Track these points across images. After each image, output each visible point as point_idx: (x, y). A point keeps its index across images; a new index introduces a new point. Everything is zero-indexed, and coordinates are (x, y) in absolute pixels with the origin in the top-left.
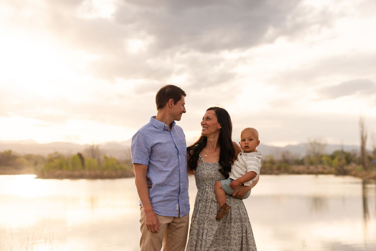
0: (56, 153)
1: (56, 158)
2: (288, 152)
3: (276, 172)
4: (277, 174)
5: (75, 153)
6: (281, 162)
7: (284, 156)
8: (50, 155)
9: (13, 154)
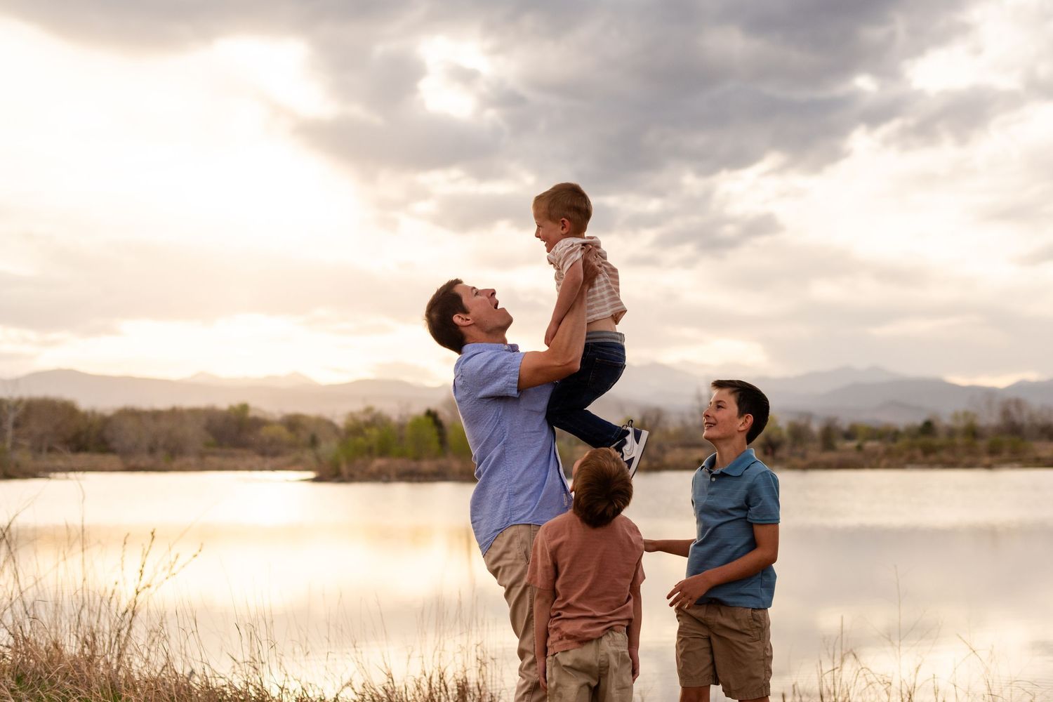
0: (369, 410)
1: (369, 425)
2: (1018, 403)
3: (987, 460)
4: (989, 467)
5: (418, 409)
6: (999, 431)
7: (1006, 413)
8: (352, 416)
9: (251, 414)
